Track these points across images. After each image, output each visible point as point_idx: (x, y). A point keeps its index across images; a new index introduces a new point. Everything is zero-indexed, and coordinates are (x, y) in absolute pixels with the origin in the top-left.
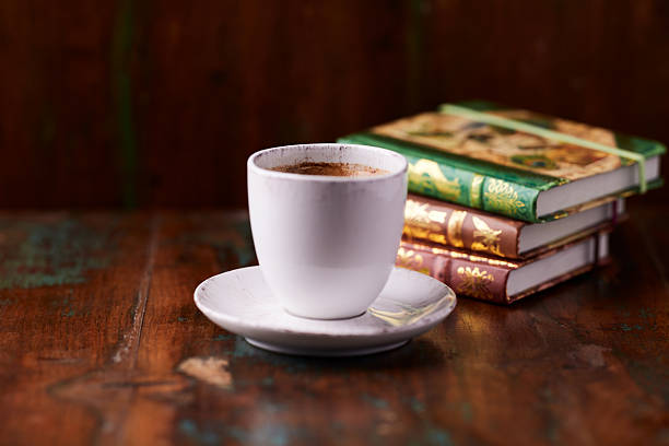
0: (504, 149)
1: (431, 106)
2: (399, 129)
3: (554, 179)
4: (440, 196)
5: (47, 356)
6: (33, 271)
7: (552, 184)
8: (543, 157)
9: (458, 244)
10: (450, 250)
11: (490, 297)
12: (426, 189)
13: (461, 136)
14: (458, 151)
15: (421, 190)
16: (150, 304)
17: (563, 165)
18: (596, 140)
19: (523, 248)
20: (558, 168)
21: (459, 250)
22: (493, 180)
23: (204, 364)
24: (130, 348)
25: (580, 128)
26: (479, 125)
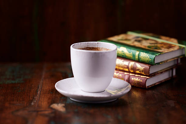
0: (145, 44)
1: (124, 32)
2: (115, 39)
3: (160, 52)
4: (127, 57)
5: (12, 103)
6: (9, 79)
7: (159, 54)
8: (157, 46)
9: (132, 71)
10: (130, 73)
11: (141, 86)
12: (123, 55)
13: (133, 40)
14: (132, 44)
15: (121, 56)
16: (42, 88)
17: (162, 48)
18: (172, 41)
19: (151, 72)
20: (161, 49)
21: (132, 73)
22: (142, 53)
23: (58, 105)
24: (36, 101)
25: (168, 38)
26: (138, 37)
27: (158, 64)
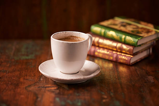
0: (129, 29)
2: (105, 23)
5: (26, 78)
6: (24, 55)
7: (141, 38)
9: (119, 51)
13: (119, 25)
14: (119, 29)
19: (134, 52)
22: (127, 37)
26: (123, 22)
27: (140, 45)
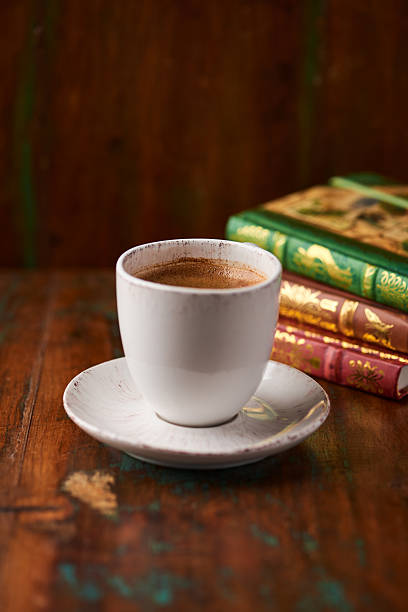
0: (395, 233)
4: (331, 282)
9: (350, 333)
10: (341, 340)
11: (381, 392)
12: (318, 275)
15: (313, 275)
16: (41, 393)
21: (350, 339)
22: (386, 273)
23: (89, 481)
24: (16, 455)
